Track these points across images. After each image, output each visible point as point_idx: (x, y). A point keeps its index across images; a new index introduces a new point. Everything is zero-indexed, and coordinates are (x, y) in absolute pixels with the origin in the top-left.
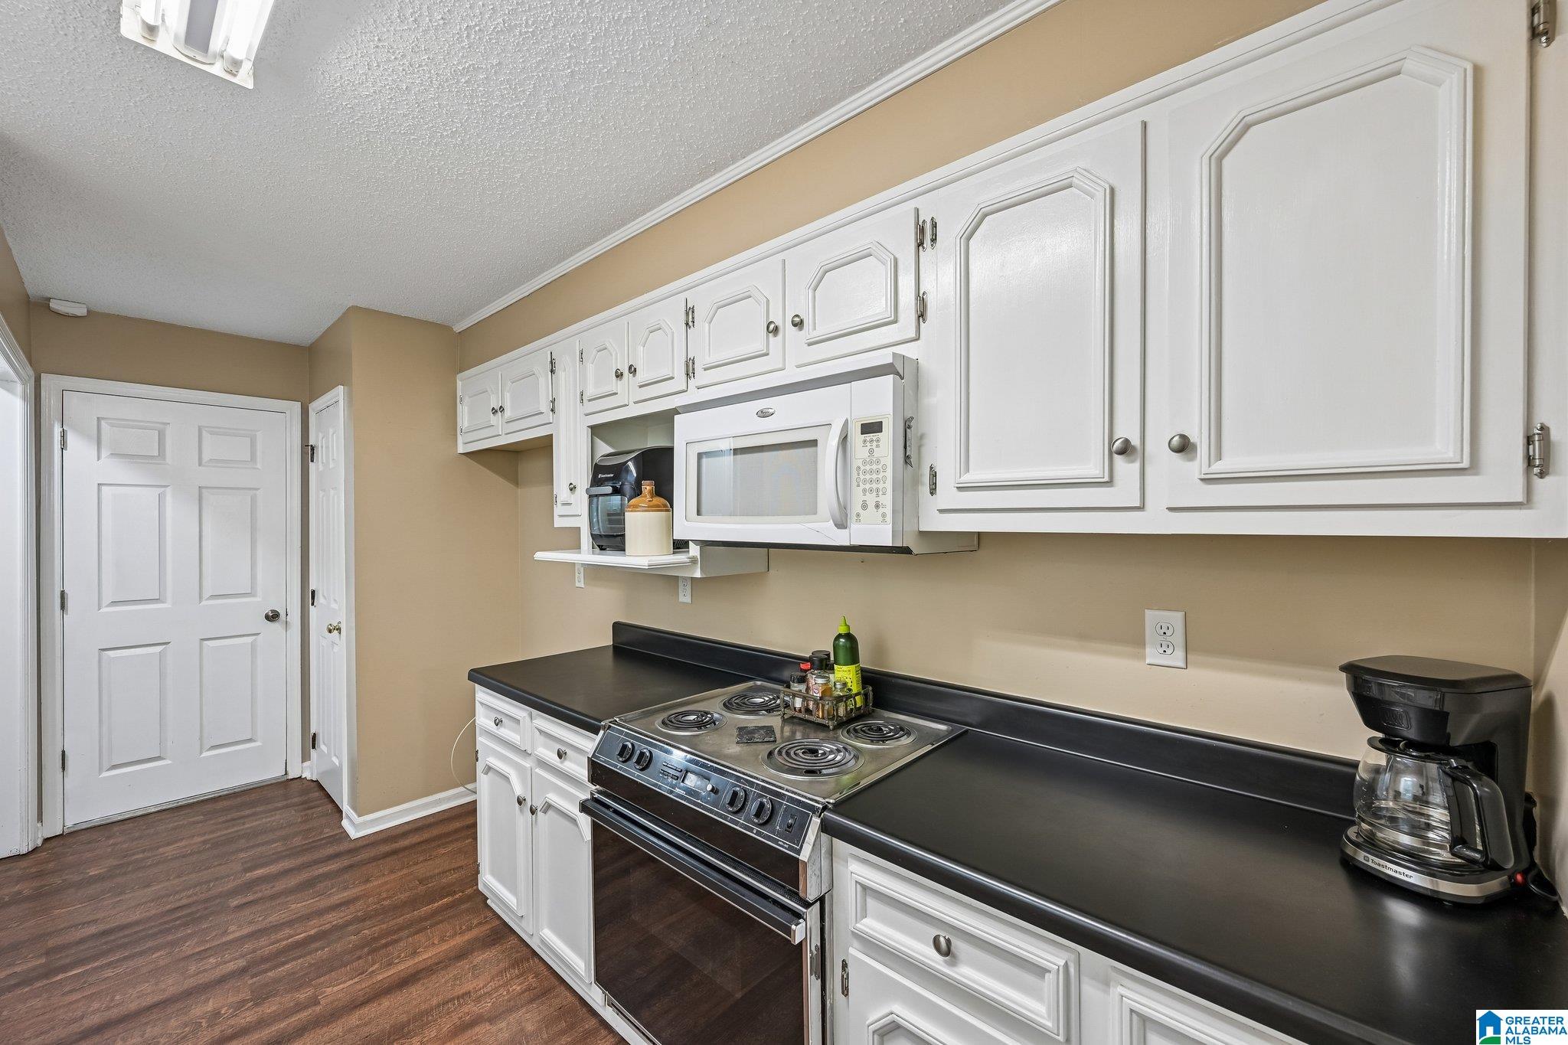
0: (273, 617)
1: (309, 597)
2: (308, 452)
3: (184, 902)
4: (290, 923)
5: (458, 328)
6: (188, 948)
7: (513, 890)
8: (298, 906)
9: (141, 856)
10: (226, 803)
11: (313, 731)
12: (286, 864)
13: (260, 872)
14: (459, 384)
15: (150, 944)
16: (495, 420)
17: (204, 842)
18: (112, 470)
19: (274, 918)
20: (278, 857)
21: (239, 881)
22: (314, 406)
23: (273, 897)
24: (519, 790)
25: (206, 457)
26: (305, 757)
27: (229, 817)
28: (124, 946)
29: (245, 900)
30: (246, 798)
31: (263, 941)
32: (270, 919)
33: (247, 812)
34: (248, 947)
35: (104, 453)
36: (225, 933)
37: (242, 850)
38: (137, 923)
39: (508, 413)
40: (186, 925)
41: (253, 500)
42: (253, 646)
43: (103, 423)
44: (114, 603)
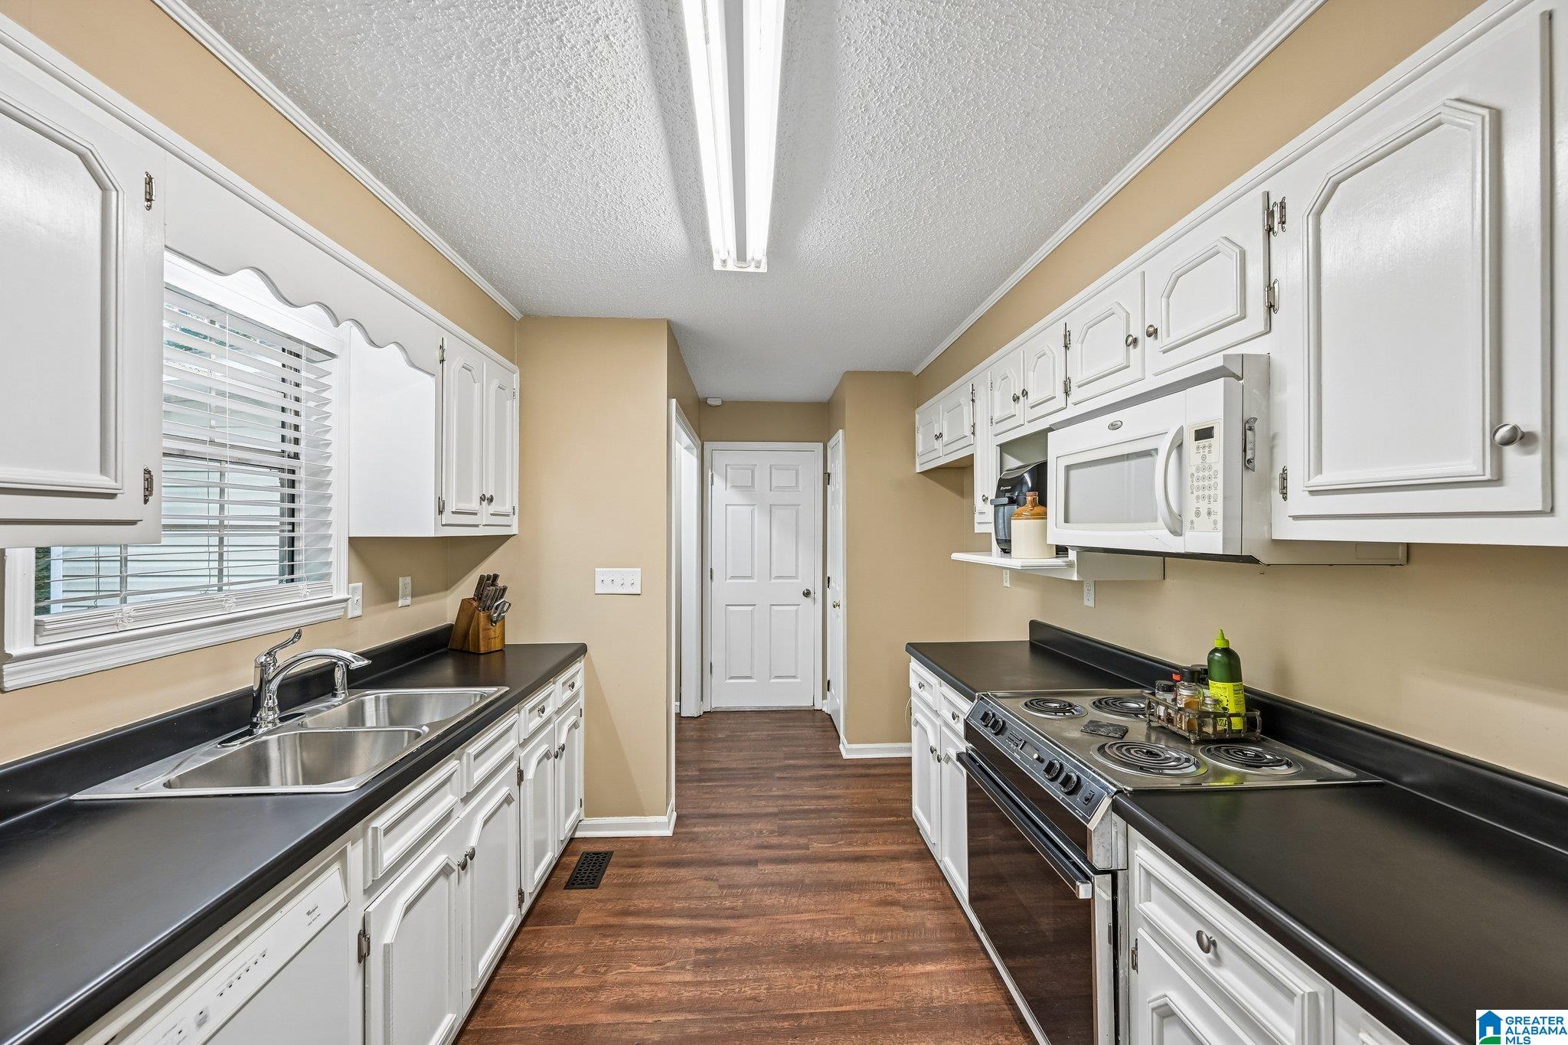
0: (807, 594)
1: (827, 581)
2: (827, 477)
3: (755, 766)
4: (803, 797)
5: (916, 373)
6: (754, 791)
7: (929, 820)
8: (809, 789)
9: (739, 734)
10: (782, 716)
11: (828, 679)
12: (805, 762)
13: (792, 762)
14: (917, 416)
15: (738, 783)
16: (938, 444)
17: (768, 735)
18: (733, 496)
19: (795, 791)
20: (802, 757)
21: (781, 764)
22: (831, 443)
23: (796, 779)
24: (933, 743)
25: (773, 486)
26: (824, 697)
27: (782, 724)
28: (727, 779)
29: (782, 776)
30: (791, 715)
31: (787, 802)
32: (793, 791)
33: (791, 724)
34: (780, 802)
35: (729, 486)
36: (771, 790)
37: (785, 746)
38: (734, 769)
39: (945, 438)
40: (754, 778)
41: (797, 511)
42: (796, 611)
43: (728, 468)
44: (733, 577)
